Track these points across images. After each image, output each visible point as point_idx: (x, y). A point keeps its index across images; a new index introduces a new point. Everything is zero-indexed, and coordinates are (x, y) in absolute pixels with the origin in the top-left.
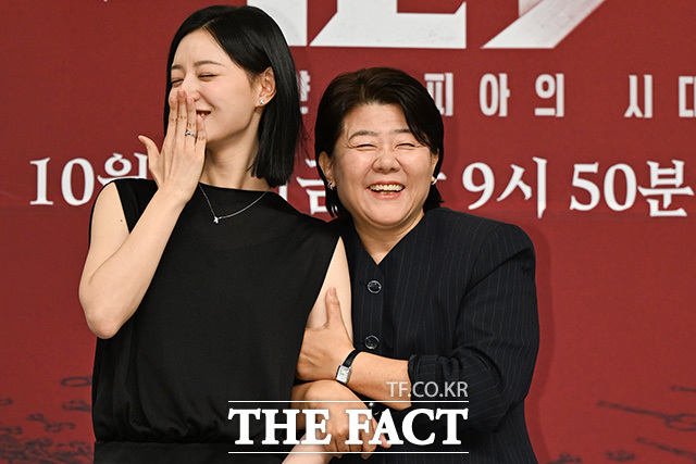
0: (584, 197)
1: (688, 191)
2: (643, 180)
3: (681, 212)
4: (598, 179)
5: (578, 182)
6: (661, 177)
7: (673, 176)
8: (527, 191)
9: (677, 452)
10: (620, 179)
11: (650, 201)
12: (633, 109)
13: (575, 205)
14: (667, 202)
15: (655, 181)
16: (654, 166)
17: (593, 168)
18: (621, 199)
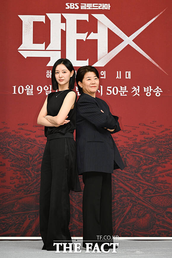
0: (109, 92)
1: (127, 91)
2: (119, 89)
3: (126, 95)
4: (111, 89)
5: (108, 90)
6: (122, 89)
7: (125, 89)
8: (99, 91)
9: (125, 137)
10: (115, 89)
11: (120, 93)
12: (117, 77)
13: (107, 94)
14: (123, 93)
15: (121, 90)
16: (121, 87)
17: (111, 87)
18: (115, 93)
